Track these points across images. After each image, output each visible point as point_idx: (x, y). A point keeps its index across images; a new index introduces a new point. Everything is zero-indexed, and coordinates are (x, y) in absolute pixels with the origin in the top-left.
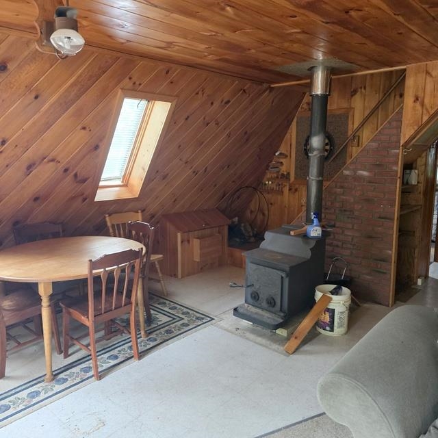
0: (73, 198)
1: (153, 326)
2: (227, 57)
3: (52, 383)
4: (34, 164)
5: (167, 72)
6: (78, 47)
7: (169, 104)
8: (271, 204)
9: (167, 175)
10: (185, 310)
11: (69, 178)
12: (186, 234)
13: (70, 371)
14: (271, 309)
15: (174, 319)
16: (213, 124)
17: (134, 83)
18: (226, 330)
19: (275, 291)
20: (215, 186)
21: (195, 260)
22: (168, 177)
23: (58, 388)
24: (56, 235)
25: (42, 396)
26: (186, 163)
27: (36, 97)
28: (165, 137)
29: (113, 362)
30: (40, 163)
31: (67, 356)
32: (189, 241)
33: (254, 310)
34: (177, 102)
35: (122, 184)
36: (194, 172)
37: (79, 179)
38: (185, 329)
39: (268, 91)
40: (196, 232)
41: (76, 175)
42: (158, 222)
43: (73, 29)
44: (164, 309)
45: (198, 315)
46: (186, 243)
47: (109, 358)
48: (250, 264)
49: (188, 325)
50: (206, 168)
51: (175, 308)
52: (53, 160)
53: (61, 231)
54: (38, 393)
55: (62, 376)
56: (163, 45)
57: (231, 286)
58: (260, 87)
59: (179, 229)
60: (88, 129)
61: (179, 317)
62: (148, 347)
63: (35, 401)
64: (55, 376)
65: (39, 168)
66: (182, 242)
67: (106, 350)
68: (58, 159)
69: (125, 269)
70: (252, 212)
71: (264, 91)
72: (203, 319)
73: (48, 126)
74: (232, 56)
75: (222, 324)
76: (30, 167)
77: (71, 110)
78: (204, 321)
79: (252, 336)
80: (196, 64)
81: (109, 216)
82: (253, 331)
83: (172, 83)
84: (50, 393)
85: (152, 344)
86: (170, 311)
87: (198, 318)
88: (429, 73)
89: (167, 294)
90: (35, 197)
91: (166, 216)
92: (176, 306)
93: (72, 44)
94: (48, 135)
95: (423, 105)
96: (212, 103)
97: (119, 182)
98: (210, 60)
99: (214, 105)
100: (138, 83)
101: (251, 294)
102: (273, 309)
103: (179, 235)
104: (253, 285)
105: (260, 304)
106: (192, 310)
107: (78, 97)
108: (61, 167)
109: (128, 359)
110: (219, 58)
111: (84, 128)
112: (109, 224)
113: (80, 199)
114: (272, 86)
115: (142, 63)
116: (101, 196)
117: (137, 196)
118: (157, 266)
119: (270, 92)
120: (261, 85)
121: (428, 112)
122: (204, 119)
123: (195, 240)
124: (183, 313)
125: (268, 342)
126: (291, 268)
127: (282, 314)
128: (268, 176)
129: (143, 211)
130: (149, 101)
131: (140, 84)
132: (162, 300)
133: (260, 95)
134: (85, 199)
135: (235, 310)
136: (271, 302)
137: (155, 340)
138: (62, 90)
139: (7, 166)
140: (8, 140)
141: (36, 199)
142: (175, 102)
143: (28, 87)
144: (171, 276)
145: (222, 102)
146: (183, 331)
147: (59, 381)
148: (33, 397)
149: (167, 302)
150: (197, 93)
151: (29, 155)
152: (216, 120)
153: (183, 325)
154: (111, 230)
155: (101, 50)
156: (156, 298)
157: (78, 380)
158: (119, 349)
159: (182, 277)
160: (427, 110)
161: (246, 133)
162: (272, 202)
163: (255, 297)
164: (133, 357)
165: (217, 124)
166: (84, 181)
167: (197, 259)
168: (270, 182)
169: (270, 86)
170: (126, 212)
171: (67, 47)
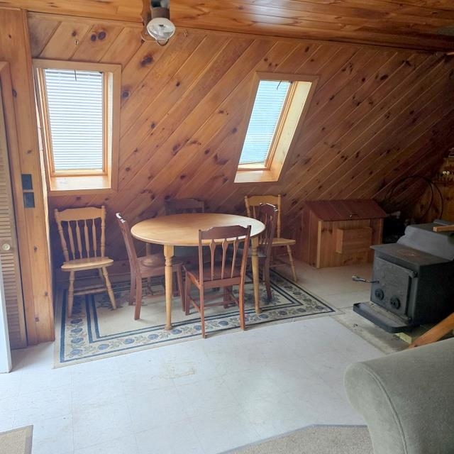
0: (215, 178)
1: (271, 305)
2: (366, 25)
3: (170, 332)
4: (179, 145)
5: (307, 50)
6: (168, 34)
7: (310, 84)
8: (448, 199)
9: (310, 159)
10: (309, 297)
11: (210, 159)
12: (328, 223)
13: (186, 326)
14: (395, 310)
15: (293, 303)
16: (365, 103)
17: (270, 65)
18: (344, 324)
19: (402, 292)
20: (371, 173)
21: (337, 251)
22: (311, 161)
23: (172, 336)
24: (199, 211)
25: (159, 339)
26: (333, 146)
27: (178, 85)
28: (305, 120)
29: (222, 327)
30: (184, 145)
31: (188, 314)
32: (331, 231)
33: (377, 308)
34: (319, 81)
35: (264, 167)
36: (343, 157)
37: (219, 160)
38: (301, 314)
39: (444, 60)
40: (340, 222)
41: (216, 157)
42: (301, 209)
43: (163, 17)
44: (289, 293)
45: (319, 304)
46: (328, 232)
47: (220, 323)
48: (377, 258)
49: (305, 311)
50: (358, 153)
51: (300, 294)
52: (194, 142)
53: (203, 207)
54: (156, 336)
55: (178, 328)
56: (291, 21)
57: (354, 280)
58: (431, 56)
59: (320, 217)
60: (225, 113)
61: (298, 302)
62: (258, 322)
63: (152, 341)
64: (172, 327)
65: (183, 149)
66: (323, 231)
67: (220, 315)
68: (200, 141)
69: (244, 242)
70: (422, 207)
71: (438, 61)
72: (323, 308)
73: (189, 110)
74: (372, 23)
75: (342, 317)
76: (176, 148)
77: (209, 95)
78: (323, 311)
79: (368, 335)
80: (337, 37)
81: (248, 197)
82: (371, 331)
83: (312, 60)
84: (165, 339)
85: (262, 320)
86: (293, 295)
87: (317, 307)
89: (298, 280)
90: (182, 174)
91: (310, 204)
92: (301, 291)
93: (165, 31)
94: (190, 119)
96: (364, 80)
97: (262, 166)
98: (349, 31)
99: (367, 81)
100: (274, 64)
101: (376, 291)
102: (398, 311)
103: (320, 223)
104: (378, 282)
105: (384, 303)
106: (316, 299)
107: (215, 83)
108: (203, 148)
109: (236, 327)
110: (358, 27)
111: (222, 112)
112: (247, 206)
113: (221, 180)
114: (449, 54)
115: (278, 43)
116: (240, 178)
117: (277, 180)
118: (289, 251)
119: (446, 62)
120: (433, 54)
122: (354, 98)
123: (338, 230)
124: (305, 300)
125: (385, 345)
126: (422, 268)
127: (406, 318)
128: (447, 164)
129: (283, 196)
130: (292, 83)
131: (276, 65)
132: (290, 285)
133: (433, 66)
134: (226, 180)
135: (356, 305)
136: (396, 304)
137: (267, 317)
138: (200, 77)
139: (157, 146)
140: (157, 123)
141: (183, 177)
142: (316, 81)
143: (171, 77)
144: (310, 265)
145: (377, 77)
146: (297, 315)
147: (174, 331)
148: (152, 338)
149: (294, 287)
150: (344, 70)
151: (174, 137)
152: (370, 99)
153: (300, 310)
154: (249, 212)
155: (234, 35)
156: (285, 281)
157: (190, 334)
158: (232, 317)
159: (320, 268)
161: (412, 113)
162: (449, 196)
163: (379, 295)
164: (239, 327)
165: (371, 103)
166: (225, 162)
167: (339, 251)
168: (448, 172)
169: (445, 55)
170: (265, 195)
171: (161, 34)
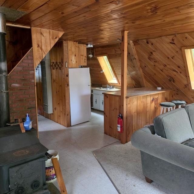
88: (42, 34)
95: (41, 49)
121: (45, 53)
160: (44, 52)
